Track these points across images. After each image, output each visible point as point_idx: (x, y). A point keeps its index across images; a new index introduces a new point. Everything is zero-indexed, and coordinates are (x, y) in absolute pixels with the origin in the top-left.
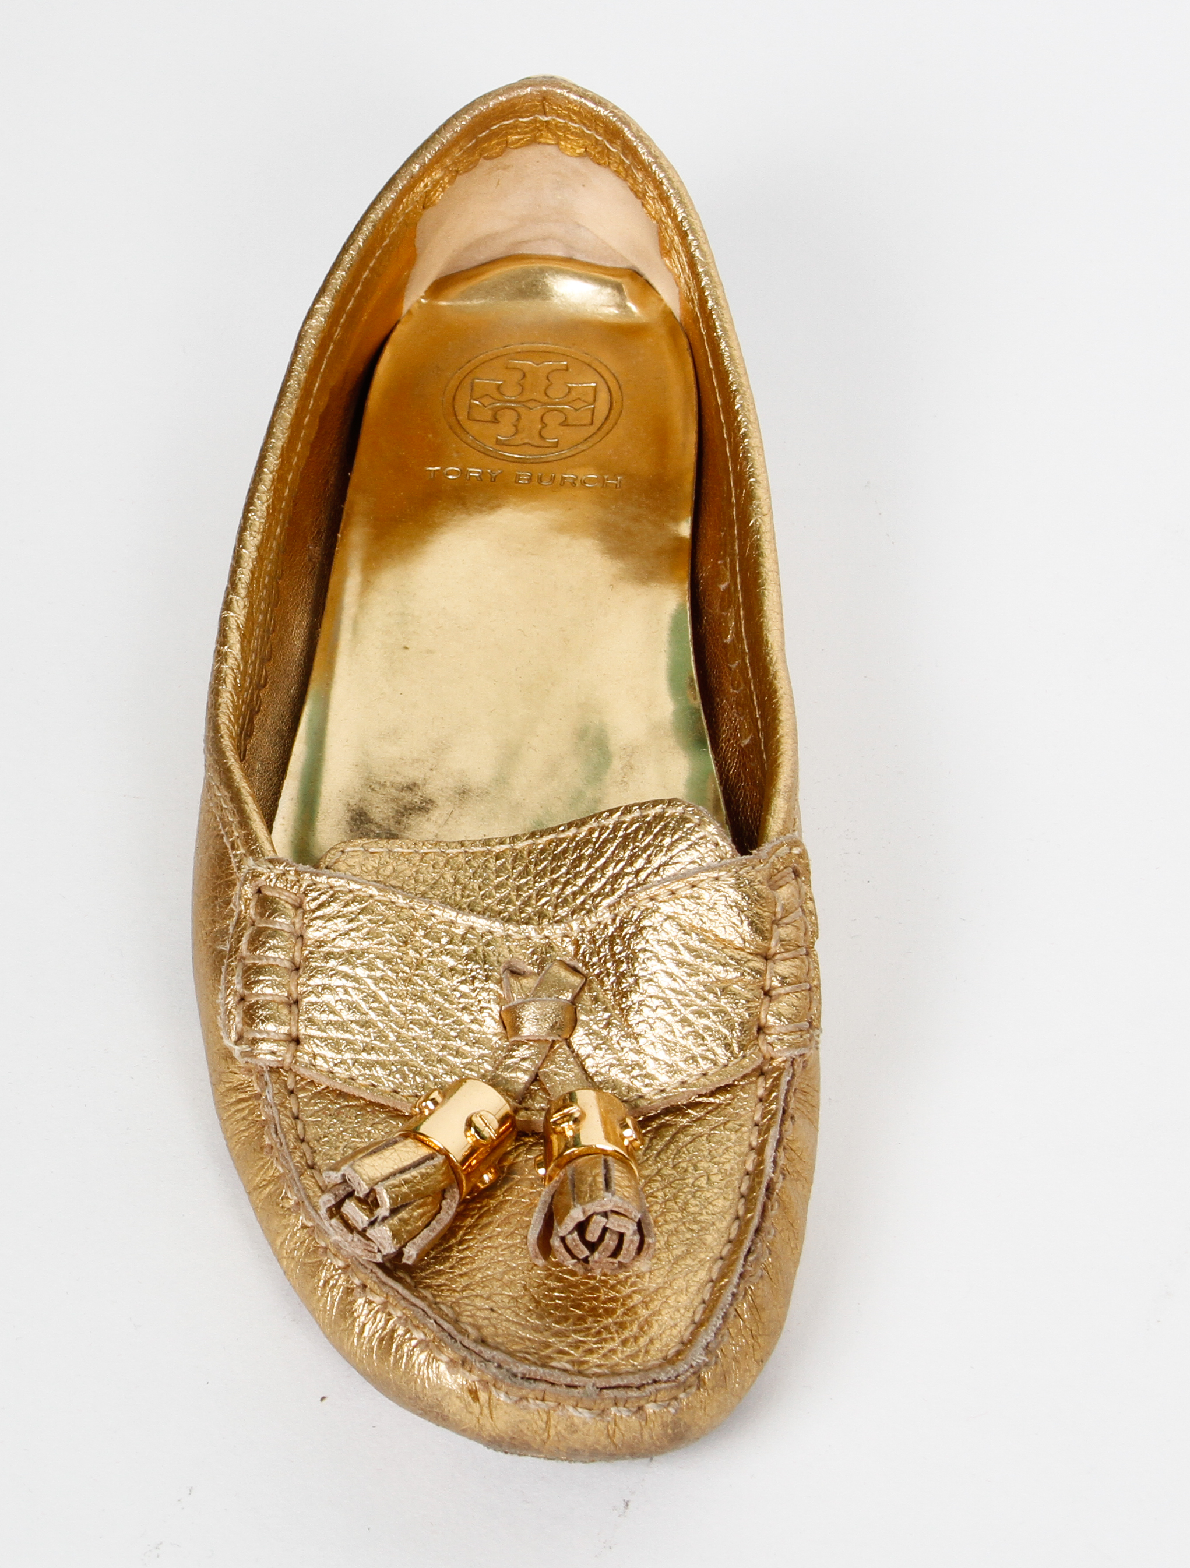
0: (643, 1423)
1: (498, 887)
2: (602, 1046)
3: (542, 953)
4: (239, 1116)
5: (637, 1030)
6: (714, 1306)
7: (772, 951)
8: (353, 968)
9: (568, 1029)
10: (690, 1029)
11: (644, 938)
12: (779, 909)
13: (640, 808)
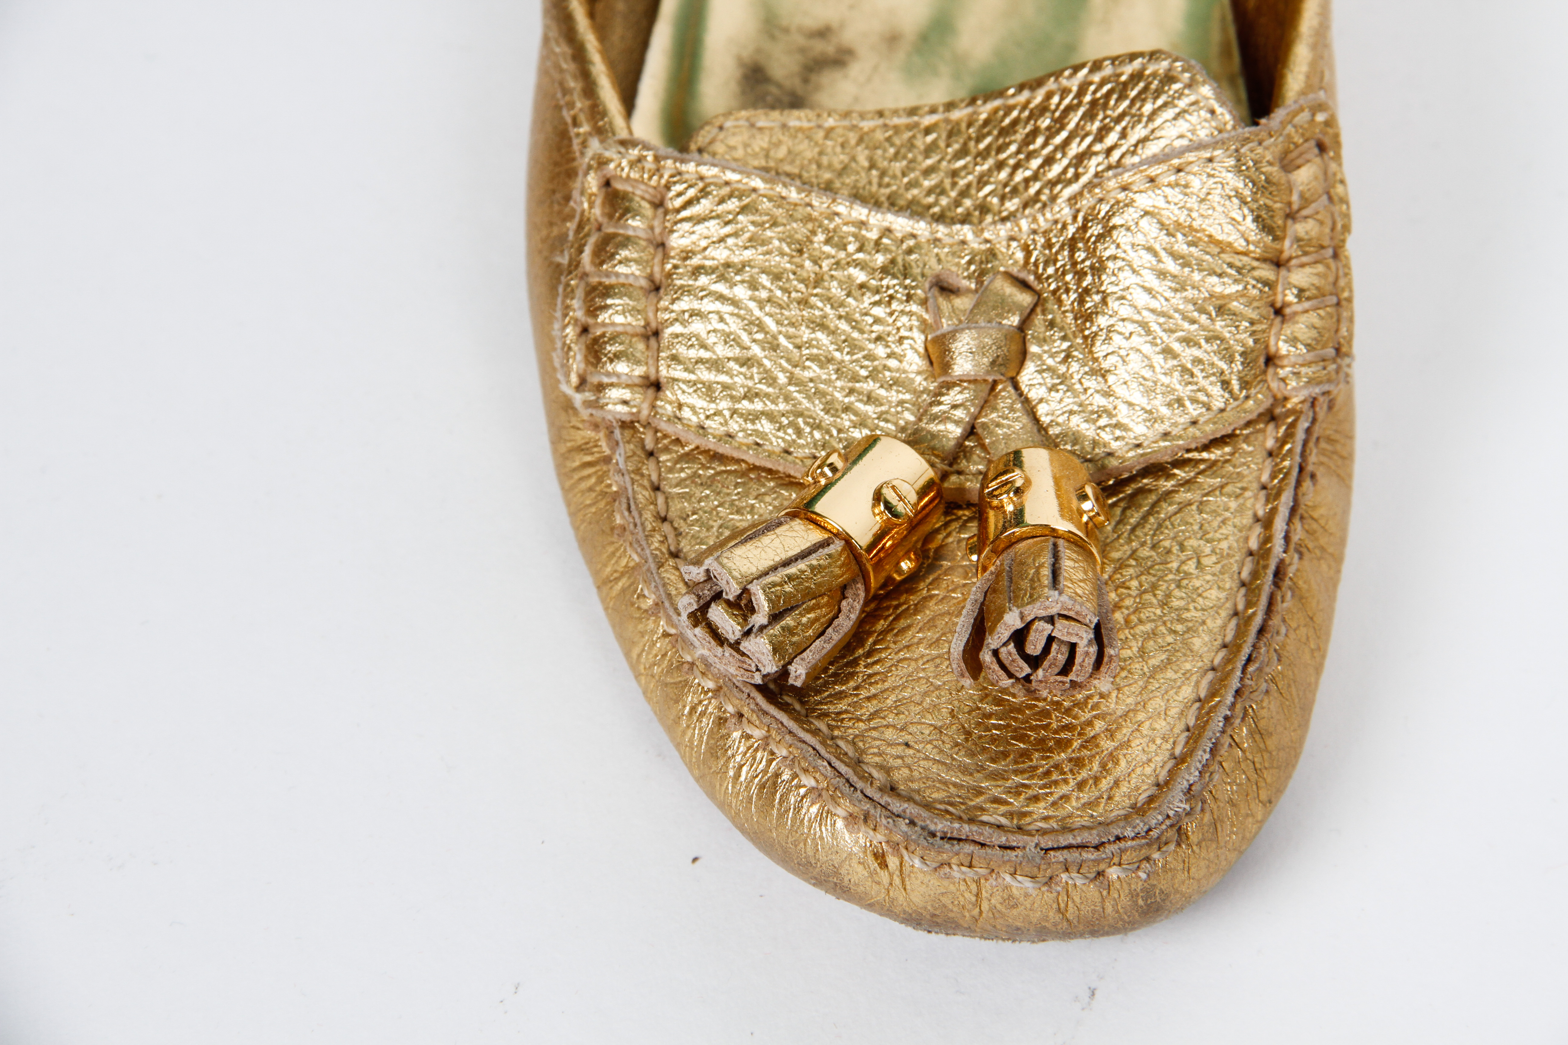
0: (1105, 893)
1: (927, 172)
2: (1060, 387)
3: (981, 262)
4: (584, 485)
5: (1105, 365)
6: (1200, 736)
7: (1286, 255)
8: (731, 287)
9: (1014, 365)
10: (1175, 362)
11: (1114, 242)
12: (1295, 198)
13: (1113, 64)
